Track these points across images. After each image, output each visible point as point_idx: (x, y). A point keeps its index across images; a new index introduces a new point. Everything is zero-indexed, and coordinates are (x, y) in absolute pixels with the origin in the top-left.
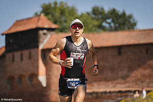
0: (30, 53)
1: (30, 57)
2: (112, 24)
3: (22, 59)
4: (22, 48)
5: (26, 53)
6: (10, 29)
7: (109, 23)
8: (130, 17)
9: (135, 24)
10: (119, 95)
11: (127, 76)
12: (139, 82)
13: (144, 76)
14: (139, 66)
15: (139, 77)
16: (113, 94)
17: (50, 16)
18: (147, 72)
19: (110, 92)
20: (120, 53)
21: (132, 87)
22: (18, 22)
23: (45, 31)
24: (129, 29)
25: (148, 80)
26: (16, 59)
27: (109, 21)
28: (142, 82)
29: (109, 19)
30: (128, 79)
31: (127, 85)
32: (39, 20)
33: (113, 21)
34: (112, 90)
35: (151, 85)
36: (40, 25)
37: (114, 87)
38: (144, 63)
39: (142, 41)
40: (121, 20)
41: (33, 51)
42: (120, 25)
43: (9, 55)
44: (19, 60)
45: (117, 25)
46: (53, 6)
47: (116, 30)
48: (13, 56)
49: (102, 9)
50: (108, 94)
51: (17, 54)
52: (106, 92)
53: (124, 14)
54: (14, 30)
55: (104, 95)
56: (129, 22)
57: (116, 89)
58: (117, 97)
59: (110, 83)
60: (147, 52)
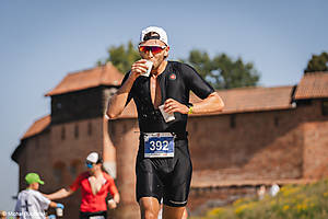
0: (90, 126)
1: (90, 132)
2: (221, 79)
3: (77, 135)
4: (77, 117)
5: (83, 125)
6: (58, 87)
7: (216, 77)
8: (250, 67)
9: (257, 79)
10: (233, 191)
11: (246, 162)
12: (264, 171)
13: (272, 161)
14: (264, 145)
15: (264, 162)
16: (223, 191)
17: (121, 66)
18: (277, 154)
19: (218, 188)
20: (233, 125)
21: (253, 179)
22: (71, 77)
23: (114, 91)
24: (247, 85)
25: (278, 168)
26: (67, 134)
27: (216, 73)
28: (269, 171)
29: (216, 69)
30: (247, 167)
31: (245, 175)
32: (103, 73)
33: (222, 73)
34: (221, 184)
35: (283, 176)
36: (105, 80)
37: (224, 179)
38: (272, 141)
39: (269, 106)
40: (235, 72)
41: (95, 122)
42: (234, 78)
43: (57, 129)
44: (73, 135)
45: (229, 79)
46: (126, 49)
47: (227, 87)
48: (64, 131)
49: (205, 54)
50: (215, 191)
51: (70, 128)
52: (211, 188)
53: (240, 62)
54: (63, 89)
55: (208, 192)
56: (248, 74)
57: (228, 183)
58: (229, 194)
59: (218, 172)
60: (276, 123)
